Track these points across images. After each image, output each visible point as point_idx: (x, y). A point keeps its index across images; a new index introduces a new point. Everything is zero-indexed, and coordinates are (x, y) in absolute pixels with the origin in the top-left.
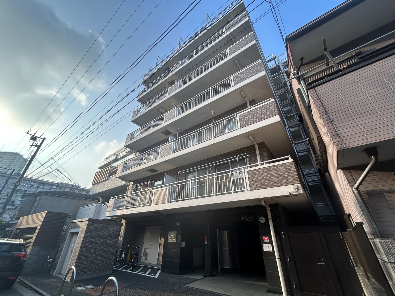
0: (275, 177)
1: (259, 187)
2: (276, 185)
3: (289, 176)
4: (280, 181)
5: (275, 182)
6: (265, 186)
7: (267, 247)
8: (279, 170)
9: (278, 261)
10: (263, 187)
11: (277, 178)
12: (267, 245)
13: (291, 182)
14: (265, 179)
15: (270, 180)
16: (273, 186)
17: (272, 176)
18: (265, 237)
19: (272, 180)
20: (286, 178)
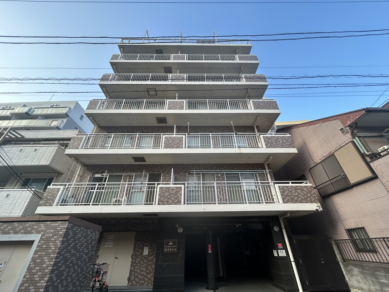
0: (301, 195)
1: (290, 201)
2: (303, 201)
3: (311, 196)
4: (306, 199)
5: (302, 199)
6: (295, 201)
7: (281, 253)
8: (304, 190)
9: (293, 264)
10: (293, 201)
11: (303, 196)
12: (282, 251)
13: (313, 201)
14: (294, 196)
15: (299, 197)
16: (301, 202)
17: (299, 194)
18: (279, 243)
19: (300, 197)
20: (309, 197)
